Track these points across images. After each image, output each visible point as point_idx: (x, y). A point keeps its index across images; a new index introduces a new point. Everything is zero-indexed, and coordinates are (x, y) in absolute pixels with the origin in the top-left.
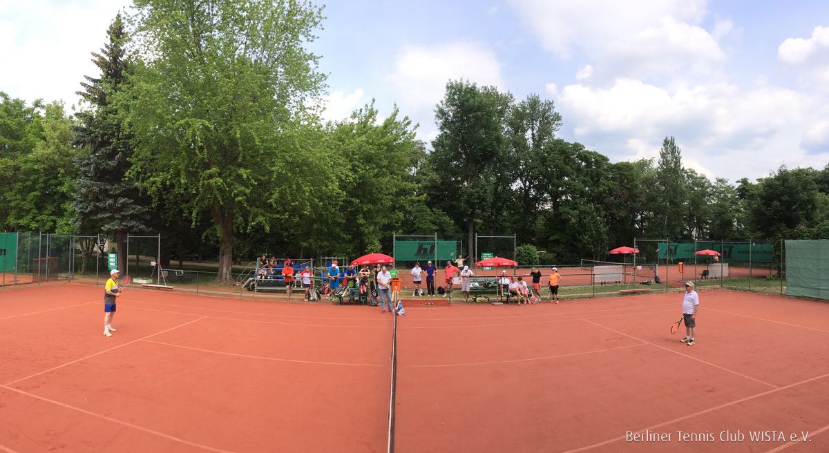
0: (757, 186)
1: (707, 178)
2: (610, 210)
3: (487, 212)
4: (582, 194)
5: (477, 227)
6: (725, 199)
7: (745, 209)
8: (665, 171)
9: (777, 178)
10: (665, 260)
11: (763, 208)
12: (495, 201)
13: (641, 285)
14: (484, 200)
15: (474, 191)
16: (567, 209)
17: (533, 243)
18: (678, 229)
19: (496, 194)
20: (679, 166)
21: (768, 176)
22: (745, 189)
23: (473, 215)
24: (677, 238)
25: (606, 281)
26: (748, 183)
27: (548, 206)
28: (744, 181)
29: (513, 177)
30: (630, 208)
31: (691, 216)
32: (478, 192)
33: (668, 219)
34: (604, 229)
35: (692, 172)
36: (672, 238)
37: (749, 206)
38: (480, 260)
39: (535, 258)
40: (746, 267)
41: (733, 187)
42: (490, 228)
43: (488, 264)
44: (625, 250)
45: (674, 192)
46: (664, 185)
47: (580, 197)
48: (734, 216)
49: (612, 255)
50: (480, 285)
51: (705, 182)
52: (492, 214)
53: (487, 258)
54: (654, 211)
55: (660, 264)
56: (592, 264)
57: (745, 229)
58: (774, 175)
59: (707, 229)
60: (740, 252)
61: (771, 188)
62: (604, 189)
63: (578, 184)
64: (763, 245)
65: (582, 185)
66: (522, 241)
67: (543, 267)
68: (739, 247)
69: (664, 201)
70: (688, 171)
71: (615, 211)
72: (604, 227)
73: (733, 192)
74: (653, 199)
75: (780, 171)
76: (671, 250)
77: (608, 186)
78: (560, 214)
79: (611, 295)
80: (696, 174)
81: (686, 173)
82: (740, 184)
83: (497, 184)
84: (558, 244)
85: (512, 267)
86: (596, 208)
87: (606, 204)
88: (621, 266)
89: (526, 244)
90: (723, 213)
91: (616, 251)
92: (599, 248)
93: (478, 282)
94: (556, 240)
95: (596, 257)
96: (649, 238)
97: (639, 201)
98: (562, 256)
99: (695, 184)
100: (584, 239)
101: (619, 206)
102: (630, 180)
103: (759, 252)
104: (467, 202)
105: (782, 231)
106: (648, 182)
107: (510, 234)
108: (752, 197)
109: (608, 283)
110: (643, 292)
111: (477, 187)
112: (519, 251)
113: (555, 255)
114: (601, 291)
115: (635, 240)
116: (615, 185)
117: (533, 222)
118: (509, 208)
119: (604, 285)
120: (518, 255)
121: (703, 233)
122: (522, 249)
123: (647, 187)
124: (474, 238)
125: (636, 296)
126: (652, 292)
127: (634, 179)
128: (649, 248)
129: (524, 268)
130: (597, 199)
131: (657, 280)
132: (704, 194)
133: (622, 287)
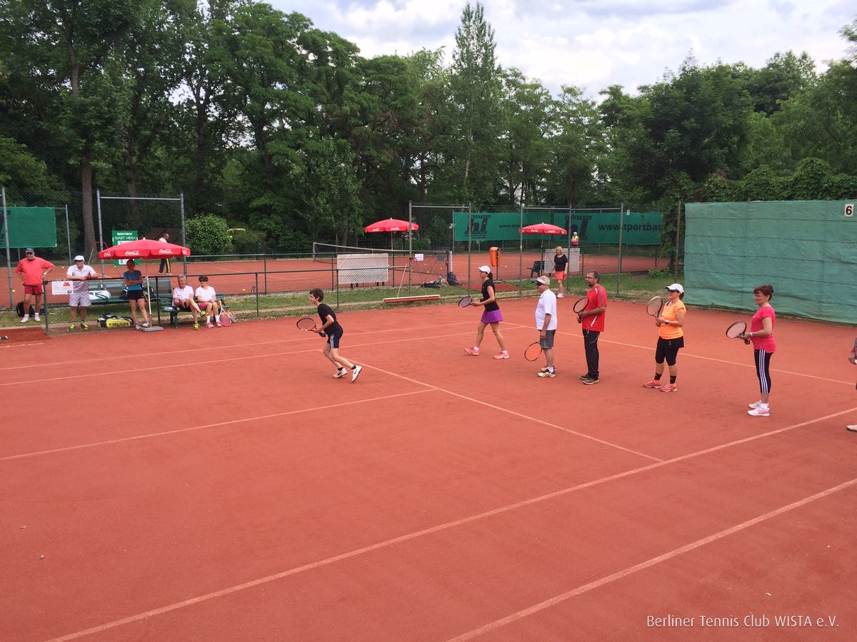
0: (639, 101)
1: (544, 87)
2: (362, 150)
3: (118, 147)
4: (311, 118)
5: (101, 179)
6: (578, 127)
7: (614, 145)
8: (465, 73)
9: (677, 85)
10: (466, 243)
11: (649, 144)
12: (134, 126)
13: (424, 289)
14: (110, 121)
15: (88, 100)
16: (282, 147)
17: (219, 213)
18: (490, 186)
19: (136, 108)
20: (492, 63)
21: (661, 81)
22: (616, 107)
23: (87, 152)
24: (486, 203)
25: (360, 282)
26: (620, 94)
27: (246, 140)
28: (615, 92)
29: (172, 76)
30: (401, 144)
31: (514, 161)
32: (96, 104)
33: (470, 167)
34: (353, 187)
35: (516, 75)
36: (478, 204)
37: (623, 138)
38: (110, 245)
39: (225, 242)
40: (612, 254)
41: (593, 104)
42: (129, 181)
43: (128, 253)
44: (393, 225)
45: (483, 113)
46: (464, 102)
47: (307, 124)
48: (593, 161)
49: (369, 234)
50: (112, 294)
51: (541, 94)
52: (132, 153)
53: (125, 241)
54: (445, 152)
55: (457, 251)
56: (333, 252)
57: (613, 183)
58: (671, 78)
59: (542, 185)
60: (602, 228)
61: (665, 104)
62: (352, 110)
63: (302, 97)
64: (645, 214)
65: (310, 101)
66: (196, 208)
67: (241, 258)
68: (598, 218)
69: (463, 132)
70: (509, 72)
71: (373, 153)
72: (354, 182)
73: (593, 113)
74: (444, 130)
75: (684, 69)
76: (477, 225)
77: (359, 103)
78: (270, 157)
79: (369, 307)
80: (524, 79)
81: (505, 76)
82: (606, 97)
83: (139, 91)
84: (269, 214)
85: (179, 257)
86: (338, 145)
87: (355, 137)
88: (386, 255)
89: (205, 215)
90: (574, 154)
91: (376, 227)
92: (346, 223)
93: (108, 289)
94: (265, 206)
95: (341, 239)
96: (436, 201)
97: (418, 133)
98: (277, 237)
99: (520, 97)
100: (318, 204)
101: (380, 143)
102: (402, 93)
103: (636, 228)
104: (75, 124)
105: (681, 187)
106: (434, 95)
107: (172, 195)
108: (628, 122)
109: (364, 285)
110: (427, 301)
111: (94, 92)
112: (193, 228)
113: (264, 235)
114: (349, 301)
115: (410, 204)
116: (373, 101)
117: (218, 171)
118: (166, 141)
119: (356, 289)
120: (191, 236)
121: (535, 192)
122: (199, 224)
123: (433, 104)
124: (94, 201)
125: (415, 309)
126: (442, 301)
127: (406, 90)
128: (437, 221)
129: (203, 259)
130: (340, 127)
131: (451, 280)
132: (538, 117)
133: (389, 293)
